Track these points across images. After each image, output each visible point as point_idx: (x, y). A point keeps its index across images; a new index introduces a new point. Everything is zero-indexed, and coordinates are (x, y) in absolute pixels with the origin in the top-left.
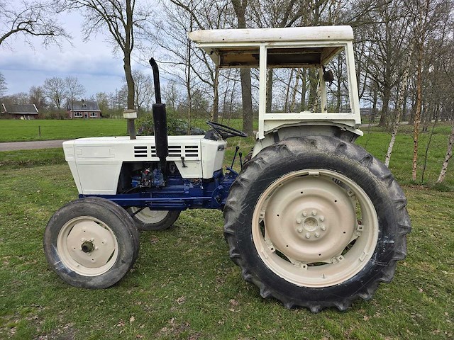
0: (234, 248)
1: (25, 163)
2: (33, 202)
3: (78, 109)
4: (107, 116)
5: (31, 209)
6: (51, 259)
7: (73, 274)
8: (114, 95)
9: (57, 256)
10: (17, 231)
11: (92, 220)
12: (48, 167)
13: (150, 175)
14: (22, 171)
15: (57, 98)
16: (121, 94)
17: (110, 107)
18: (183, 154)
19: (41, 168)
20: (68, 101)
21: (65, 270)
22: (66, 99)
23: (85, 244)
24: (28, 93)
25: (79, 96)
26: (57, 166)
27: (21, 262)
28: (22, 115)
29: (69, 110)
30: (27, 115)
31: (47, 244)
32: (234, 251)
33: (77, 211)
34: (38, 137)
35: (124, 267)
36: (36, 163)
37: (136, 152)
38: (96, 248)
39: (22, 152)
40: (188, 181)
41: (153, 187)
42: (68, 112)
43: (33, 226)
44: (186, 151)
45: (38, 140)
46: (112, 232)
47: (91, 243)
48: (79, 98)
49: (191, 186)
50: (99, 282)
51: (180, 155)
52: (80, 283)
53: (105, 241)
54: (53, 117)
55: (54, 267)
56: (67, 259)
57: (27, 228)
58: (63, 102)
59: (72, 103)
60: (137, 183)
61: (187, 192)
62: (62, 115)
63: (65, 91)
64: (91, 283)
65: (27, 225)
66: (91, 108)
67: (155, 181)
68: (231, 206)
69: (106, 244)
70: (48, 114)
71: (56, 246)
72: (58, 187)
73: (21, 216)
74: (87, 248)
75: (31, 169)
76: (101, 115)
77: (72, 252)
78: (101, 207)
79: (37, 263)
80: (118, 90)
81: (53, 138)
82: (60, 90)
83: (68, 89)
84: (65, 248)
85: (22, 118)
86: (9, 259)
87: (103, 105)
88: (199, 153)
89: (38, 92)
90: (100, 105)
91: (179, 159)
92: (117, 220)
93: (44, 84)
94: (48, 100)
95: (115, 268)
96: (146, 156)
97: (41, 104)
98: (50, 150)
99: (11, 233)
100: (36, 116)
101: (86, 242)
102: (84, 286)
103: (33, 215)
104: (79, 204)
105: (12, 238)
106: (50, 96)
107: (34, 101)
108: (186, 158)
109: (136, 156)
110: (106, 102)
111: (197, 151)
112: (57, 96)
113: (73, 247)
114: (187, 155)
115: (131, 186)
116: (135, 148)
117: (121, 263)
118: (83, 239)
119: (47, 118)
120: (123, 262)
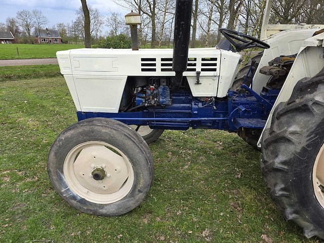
0: (283, 186)
1: (10, 77)
2: (23, 112)
3: (44, 36)
4: (66, 42)
5: (22, 119)
6: (58, 185)
7: (83, 201)
8: (71, 25)
9: (64, 183)
10: (12, 141)
11: (102, 145)
12: (30, 81)
13: (155, 92)
14: (8, 83)
15: (28, 26)
16: (77, 24)
17: (68, 35)
18: (199, 68)
19: (24, 81)
20: (36, 29)
21: (74, 198)
22: (34, 28)
23: (96, 172)
24: (5, 23)
25: (44, 25)
26: (36, 80)
27: (21, 179)
28: (3, 40)
29: (37, 36)
30: (6, 40)
31: (52, 170)
32: (282, 189)
33: (87, 136)
34: (17, 57)
35: (140, 196)
36: (19, 77)
37: (143, 65)
38: (108, 175)
39: (6, 67)
40: (198, 99)
41: (160, 105)
42: (37, 38)
43: (27, 136)
44: (203, 65)
45: (18, 59)
46: (127, 159)
47: (103, 171)
48: (44, 27)
49: (200, 105)
50: (112, 210)
51: (194, 70)
52: (91, 210)
53: (118, 168)
54: (26, 42)
55: (62, 193)
56: (75, 185)
57: (22, 139)
58: (32, 30)
59: (39, 31)
60: (141, 101)
61: (196, 112)
62: (33, 41)
63: (33, 21)
64: (104, 211)
65: (21, 135)
66: (54, 35)
67: (161, 100)
68: (290, 136)
69: (119, 172)
70: (22, 40)
71: (62, 172)
72: (42, 98)
73: (14, 126)
74: (98, 175)
75: (16, 82)
76: (62, 41)
77: (81, 178)
78: (114, 132)
79: (38, 180)
80: (74, 21)
81: (29, 57)
82: (29, 20)
83: (35, 20)
84: (72, 173)
85: (3, 42)
86: (8, 174)
87: (63, 33)
88: (217, 67)
89: (12, 22)
90: (60, 33)
91: (193, 74)
92: (133, 146)
93: (17, 15)
94: (21, 29)
95: (130, 197)
96: (154, 70)
97: (17, 32)
98: (28, 67)
99: (7, 144)
100: (13, 41)
101: (98, 170)
102: (96, 214)
103: (25, 125)
104: (88, 127)
105: (9, 150)
106: (22, 26)
107: (10, 29)
108: (203, 74)
109: (143, 70)
110: (65, 31)
111: (215, 65)
112: (27, 25)
113: (81, 173)
114: (203, 70)
115: (134, 105)
116: (143, 60)
117: (137, 192)
118: (93, 165)
119: (21, 43)
120: (140, 191)
